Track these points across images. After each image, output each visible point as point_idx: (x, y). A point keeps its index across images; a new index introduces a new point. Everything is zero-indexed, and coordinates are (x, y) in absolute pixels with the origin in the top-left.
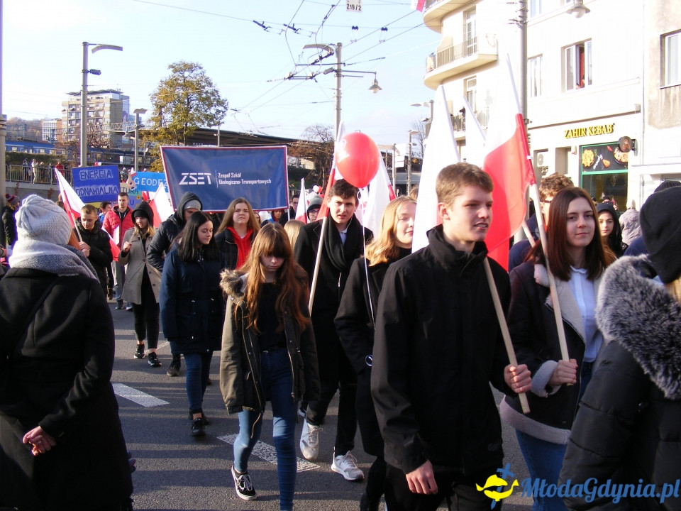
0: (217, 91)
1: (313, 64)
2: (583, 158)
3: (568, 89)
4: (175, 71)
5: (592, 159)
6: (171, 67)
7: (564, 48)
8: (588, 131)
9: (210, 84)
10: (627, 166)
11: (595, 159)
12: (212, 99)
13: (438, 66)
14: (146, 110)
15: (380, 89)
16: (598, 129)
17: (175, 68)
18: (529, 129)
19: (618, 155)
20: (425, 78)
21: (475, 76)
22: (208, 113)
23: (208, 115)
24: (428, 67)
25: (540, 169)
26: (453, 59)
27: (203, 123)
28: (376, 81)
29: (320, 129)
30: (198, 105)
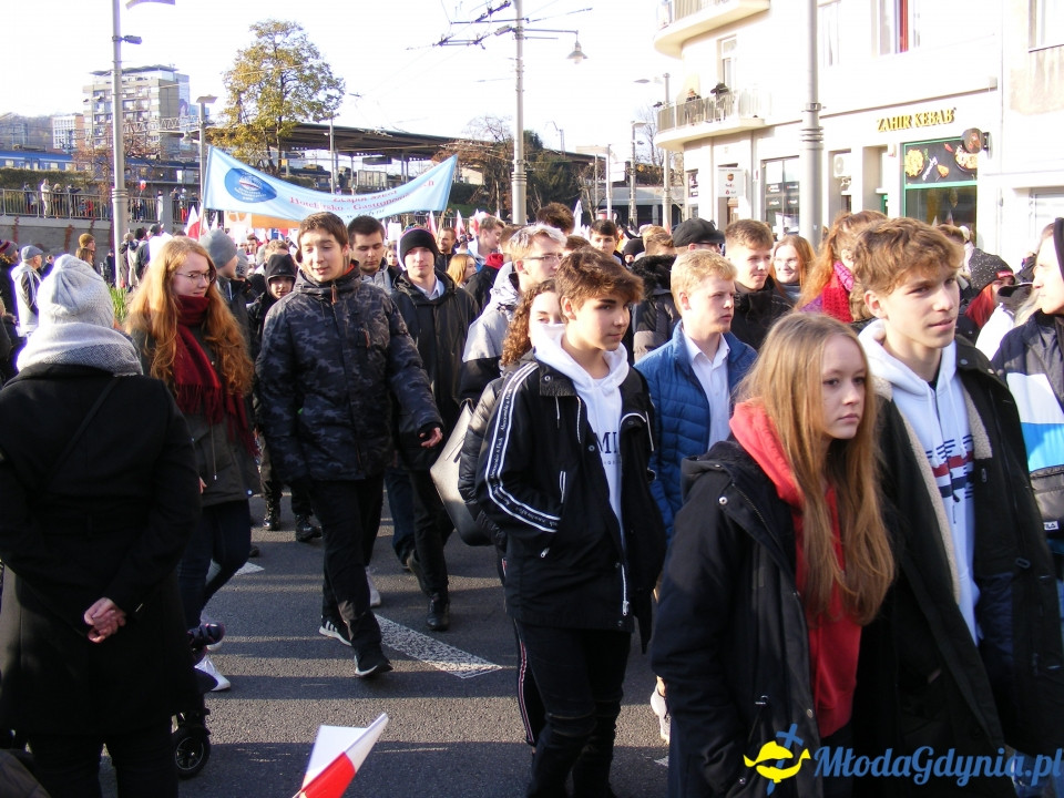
0: (327, 66)
1: (478, 21)
2: (907, 162)
3: (882, 53)
4: (261, 34)
5: (921, 164)
6: (254, 28)
8: (915, 120)
9: (316, 55)
10: (976, 174)
11: (926, 164)
12: (318, 78)
13: (676, 19)
14: (215, 98)
15: (586, 58)
16: (929, 116)
17: (260, 30)
18: (821, 117)
19: (962, 158)
20: (656, 39)
21: (736, 35)
22: (314, 100)
23: (314, 103)
24: (661, 21)
25: (839, 180)
26: (699, 8)
27: (307, 115)
28: (577, 45)
29: (490, 121)
30: (297, 87)
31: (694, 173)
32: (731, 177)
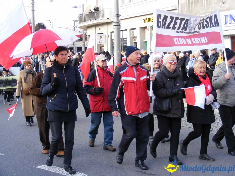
25: (133, 38)
32: (101, 38)
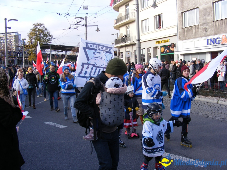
0: (49, 32)
1: (76, 24)
2: (161, 50)
3: (156, 29)
4: (35, 26)
5: (164, 50)
6: (34, 25)
7: (154, 16)
8: (162, 42)
9: (47, 30)
10: (174, 52)
11: (165, 50)
12: (48, 35)
13: (118, 22)
14: (26, 39)
15: (99, 30)
16: (165, 41)
17: (35, 25)
19: (171, 49)
20: (114, 26)
21: (129, 26)
23: (46, 40)
24: (115, 23)
25: (149, 53)
26: (122, 20)
27: (45, 42)
28: (98, 28)
30: (43, 37)
31: (122, 53)
32: (129, 54)
